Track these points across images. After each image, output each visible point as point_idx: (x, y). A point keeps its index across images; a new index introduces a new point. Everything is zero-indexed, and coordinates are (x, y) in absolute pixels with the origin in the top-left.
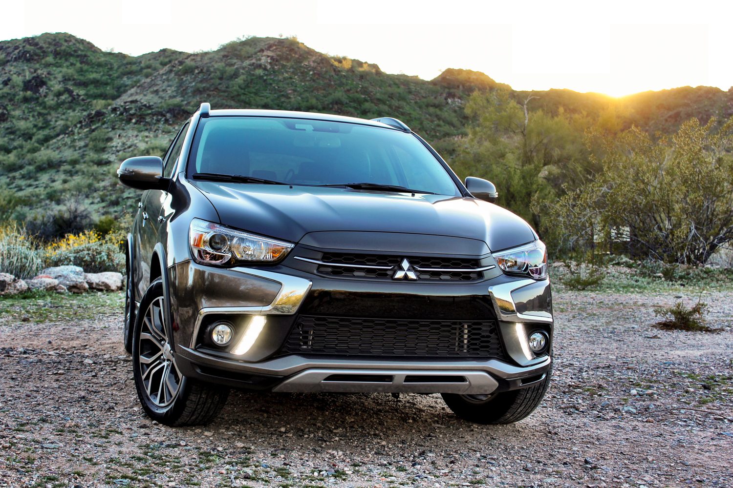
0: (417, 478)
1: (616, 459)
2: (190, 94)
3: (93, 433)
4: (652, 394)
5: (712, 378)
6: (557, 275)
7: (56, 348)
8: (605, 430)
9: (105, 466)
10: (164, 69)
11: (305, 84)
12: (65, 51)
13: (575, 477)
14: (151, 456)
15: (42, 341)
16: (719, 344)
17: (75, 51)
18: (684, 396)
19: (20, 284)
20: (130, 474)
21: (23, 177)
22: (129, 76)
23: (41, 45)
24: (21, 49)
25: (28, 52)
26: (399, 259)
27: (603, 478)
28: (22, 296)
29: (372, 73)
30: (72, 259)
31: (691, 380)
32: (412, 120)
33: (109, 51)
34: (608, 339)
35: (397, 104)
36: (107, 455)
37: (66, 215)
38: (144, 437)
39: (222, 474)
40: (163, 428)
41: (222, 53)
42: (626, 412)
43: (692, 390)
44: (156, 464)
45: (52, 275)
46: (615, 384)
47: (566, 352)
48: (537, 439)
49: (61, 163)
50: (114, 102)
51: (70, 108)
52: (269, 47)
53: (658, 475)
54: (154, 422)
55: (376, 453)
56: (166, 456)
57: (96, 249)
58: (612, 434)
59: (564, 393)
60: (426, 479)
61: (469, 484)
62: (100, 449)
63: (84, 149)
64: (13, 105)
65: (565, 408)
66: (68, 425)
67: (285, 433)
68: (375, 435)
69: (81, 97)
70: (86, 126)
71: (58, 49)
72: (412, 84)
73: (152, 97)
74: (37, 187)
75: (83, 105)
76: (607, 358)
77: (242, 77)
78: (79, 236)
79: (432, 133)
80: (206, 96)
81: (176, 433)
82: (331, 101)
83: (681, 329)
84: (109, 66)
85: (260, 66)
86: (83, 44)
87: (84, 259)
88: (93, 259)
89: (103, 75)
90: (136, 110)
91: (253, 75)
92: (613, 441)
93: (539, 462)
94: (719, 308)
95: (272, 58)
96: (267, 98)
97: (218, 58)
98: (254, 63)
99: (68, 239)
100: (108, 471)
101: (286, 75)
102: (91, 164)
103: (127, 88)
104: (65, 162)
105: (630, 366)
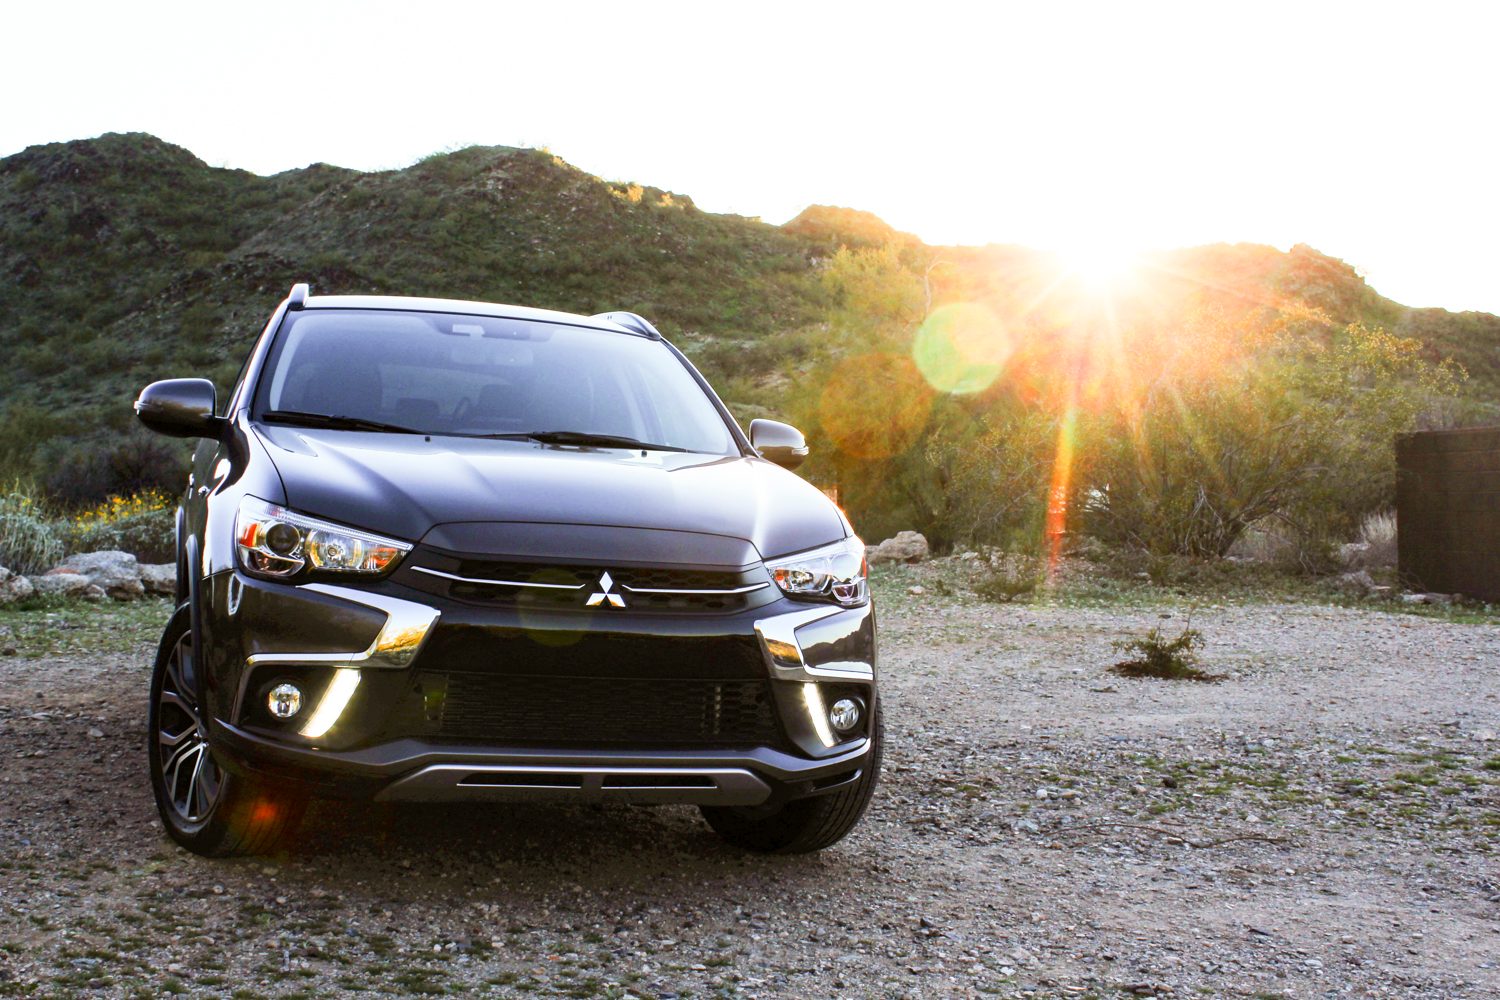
0: (615, 955)
1: (977, 917)
2: (362, 244)
3: (64, 870)
4: (1073, 796)
5: (1185, 767)
6: (968, 575)
7: (49, 705)
8: (973, 864)
9: (64, 932)
10: (317, 199)
11: (563, 229)
12: (142, 164)
13: (895, 953)
14: (154, 914)
15: (27, 692)
16: (1212, 704)
17: (161, 165)
18: (1127, 800)
19: (19, 584)
20: (106, 949)
21: (64, 385)
22: (256, 210)
23: (100, 153)
24: (64, 159)
25: (77, 166)
26: (595, 572)
27: (942, 955)
28: (21, 605)
29: (679, 210)
30: (117, 539)
31: (1147, 770)
32: (749, 294)
33: (219, 166)
34: (1026, 694)
35: (722, 266)
36: (76, 912)
37: (132, 455)
38: (153, 878)
39: (271, 947)
40: (192, 860)
41: (418, 173)
42: (1021, 830)
43: (1142, 789)
44: (158, 929)
45: (81, 568)
46: (1014, 778)
47: (949, 716)
48: (852, 881)
49: (132, 360)
50: (226, 256)
51: (150, 265)
52: (501, 164)
53: (1042, 947)
54: (179, 849)
55: (559, 908)
56: (182, 914)
57: (161, 522)
58: (983, 872)
59: (923, 794)
60: (630, 958)
61: (704, 967)
62: (66, 900)
63: (173, 337)
64: (49, 258)
65: (917, 822)
66: (21, 855)
67: (410, 869)
68: (567, 873)
69: (169, 247)
70: (177, 297)
71: (130, 161)
72: (749, 231)
73: (295, 248)
74: (88, 403)
75: (173, 260)
76: (1017, 728)
77: (453, 215)
78: (131, 498)
79: (784, 318)
80: (388, 246)
81: (213, 870)
82: (607, 258)
83: (1156, 676)
84: (220, 192)
85: (484, 196)
86: (174, 152)
87: (139, 540)
88: (155, 540)
89: (209, 208)
90: (265, 270)
91: (472, 212)
92: (982, 883)
93: (840, 924)
94: (1229, 638)
95: (505, 182)
96: (496, 252)
97: (412, 181)
98: (473, 191)
99: (111, 505)
100: (68, 942)
101: (529, 212)
102: (185, 364)
103: (251, 231)
104: (138, 359)
105: (1053, 743)
